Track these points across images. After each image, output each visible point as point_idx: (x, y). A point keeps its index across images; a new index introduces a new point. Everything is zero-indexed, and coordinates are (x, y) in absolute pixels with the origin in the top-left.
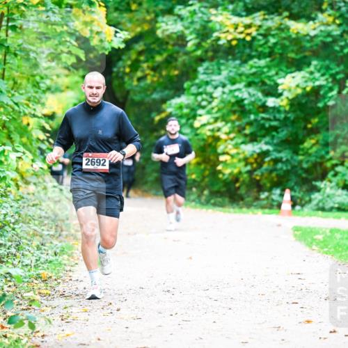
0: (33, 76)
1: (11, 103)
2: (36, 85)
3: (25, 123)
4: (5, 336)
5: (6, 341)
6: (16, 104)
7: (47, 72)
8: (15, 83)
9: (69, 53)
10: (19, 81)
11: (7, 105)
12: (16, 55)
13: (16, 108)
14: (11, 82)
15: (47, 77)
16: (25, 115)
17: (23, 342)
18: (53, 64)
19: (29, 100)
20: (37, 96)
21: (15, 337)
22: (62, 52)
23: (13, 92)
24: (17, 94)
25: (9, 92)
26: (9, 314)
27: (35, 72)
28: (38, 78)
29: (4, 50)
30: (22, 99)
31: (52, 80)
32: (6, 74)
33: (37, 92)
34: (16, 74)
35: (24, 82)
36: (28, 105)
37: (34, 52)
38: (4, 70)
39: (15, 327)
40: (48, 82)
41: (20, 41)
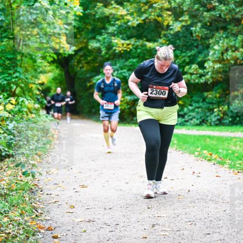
0: (34, 66)
1: (24, 78)
2: (35, 70)
3: (30, 86)
4: (22, 181)
5: (22, 183)
6: (27, 78)
7: (40, 65)
8: (26, 69)
9: (50, 56)
10: (28, 68)
11: (23, 79)
12: (26, 57)
13: (26, 80)
14: (24, 69)
15: (40, 67)
16: (31, 83)
17: (30, 183)
18: (43, 61)
19: (32, 76)
20: (36, 75)
21: (26, 181)
22: (47, 56)
23: (25, 73)
24: (27, 74)
25: (23, 73)
26: (24, 170)
28: (36, 67)
29: (21, 55)
30: (29, 77)
31: (42, 68)
32: (22, 65)
33: (36, 73)
34: (26, 65)
35: (30, 69)
36: (32, 79)
37: (34, 55)
38: (21, 63)
39: (26, 177)
40: (41, 69)
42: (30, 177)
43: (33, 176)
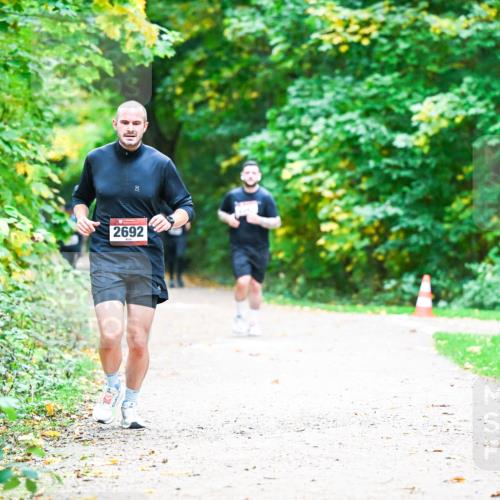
0: (31, 100)
2: (38, 114)
3: (20, 172)
6: (7, 143)
7: (54, 94)
8: (6, 111)
10: (11, 109)
12: (6, 68)
13: (7, 149)
15: (54, 102)
16: (21, 159)
19: (26, 137)
20: (40, 131)
24: (7, 128)
27: (36, 95)
28: (40, 104)
30: (16, 136)
31: (62, 106)
33: (38, 125)
34: (7, 98)
35: (20, 109)
36: (25, 145)
39: (5, 488)
40: (56, 110)
41: (14, 47)
42: (22, 490)
43: (31, 486)
